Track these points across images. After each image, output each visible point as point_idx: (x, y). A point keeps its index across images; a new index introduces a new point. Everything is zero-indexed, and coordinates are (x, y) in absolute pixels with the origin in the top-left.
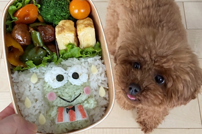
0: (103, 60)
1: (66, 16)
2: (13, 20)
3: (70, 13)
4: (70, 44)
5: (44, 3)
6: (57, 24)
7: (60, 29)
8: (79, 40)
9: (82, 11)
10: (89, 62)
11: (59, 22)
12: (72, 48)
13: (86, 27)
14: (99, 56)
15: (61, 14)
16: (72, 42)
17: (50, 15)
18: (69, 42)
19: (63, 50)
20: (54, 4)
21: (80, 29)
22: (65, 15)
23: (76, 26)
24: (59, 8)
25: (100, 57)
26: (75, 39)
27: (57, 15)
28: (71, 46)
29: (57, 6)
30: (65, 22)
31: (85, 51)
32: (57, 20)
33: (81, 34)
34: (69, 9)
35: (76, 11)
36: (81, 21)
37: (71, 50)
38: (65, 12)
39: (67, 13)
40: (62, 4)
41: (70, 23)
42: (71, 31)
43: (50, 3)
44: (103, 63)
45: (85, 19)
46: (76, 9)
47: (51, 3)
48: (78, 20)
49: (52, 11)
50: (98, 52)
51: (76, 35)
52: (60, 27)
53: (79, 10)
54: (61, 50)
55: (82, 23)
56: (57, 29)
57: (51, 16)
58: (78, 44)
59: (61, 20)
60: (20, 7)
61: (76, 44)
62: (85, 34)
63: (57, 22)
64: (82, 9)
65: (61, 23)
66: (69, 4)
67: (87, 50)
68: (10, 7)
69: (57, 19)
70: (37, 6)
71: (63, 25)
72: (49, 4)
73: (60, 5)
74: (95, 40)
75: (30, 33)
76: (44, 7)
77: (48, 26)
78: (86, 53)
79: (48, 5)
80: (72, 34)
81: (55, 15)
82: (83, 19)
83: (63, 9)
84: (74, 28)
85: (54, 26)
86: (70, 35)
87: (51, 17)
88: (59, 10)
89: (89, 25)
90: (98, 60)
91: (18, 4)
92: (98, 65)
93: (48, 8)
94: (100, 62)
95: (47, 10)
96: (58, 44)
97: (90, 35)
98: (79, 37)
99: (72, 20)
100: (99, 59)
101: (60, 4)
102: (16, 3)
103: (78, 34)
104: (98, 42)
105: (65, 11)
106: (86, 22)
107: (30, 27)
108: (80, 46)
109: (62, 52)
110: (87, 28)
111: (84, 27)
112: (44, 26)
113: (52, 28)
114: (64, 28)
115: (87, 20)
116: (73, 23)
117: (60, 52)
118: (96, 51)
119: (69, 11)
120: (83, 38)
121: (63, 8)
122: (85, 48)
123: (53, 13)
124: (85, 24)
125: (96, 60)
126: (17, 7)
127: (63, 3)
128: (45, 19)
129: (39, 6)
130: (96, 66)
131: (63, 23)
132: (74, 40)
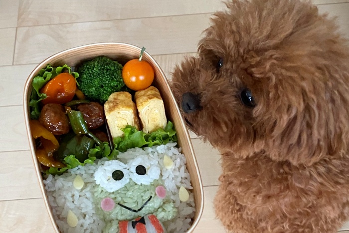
0: (180, 149)
1: (119, 86)
2: (40, 98)
3: (124, 83)
4: (127, 127)
5: (84, 70)
6: (107, 100)
7: (111, 105)
8: (142, 120)
9: (141, 78)
10: (160, 152)
11: (109, 96)
12: (132, 132)
13: (150, 98)
14: (174, 142)
15: (110, 83)
16: (130, 124)
17: (94, 87)
18: (127, 125)
19: (118, 137)
20: (100, 70)
21: (141, 103)
22: (117, 86)
23: (134, 100)
24: (107, 75)
25: (175, 144)
26: (135, 118)
27: (106, 86)
28: (129, 129)
29: (104, 73)
30: (118, 95)
31: (152, 136)
32: (105, 94)
33: (143, 110)
34: (122, 76)
35: (133, 79)
36: (142, 92)
37: (130, 135)
38: (117, 81)
39: (120, 82)
40: (111, 70)
41: (126, 96)
42: (129, 106)
43: (93, 69)
44: (181, 153)
45: (147, 89)
46: (132, 76)
47: (95, 69)
48: (137, 91)
49: (96, 82)
50: (171, 135)
51: (137, 113)
52: (111, 102)
53: (137, 77)
54: (115, 138)
55: (144, 95)
56: (106, 106)
57: (96, 88)
58: (141, 127)
59: (111, 93)
60: (50, 78)
61: (136, 127)
62: (150, 109)
63: (106, 97)
64: (141, 75)
65: (112, 97)
66: (122, 70)
67: (153, 134)
68: (34, 79)
69: (105, 92)
70: (73, 75)
71: (115, 99)
72: (92, 71)
73: (109, 71)
74: (166, 119)
75: (67, 115)
76: (85, 76)
77: (93, 103)
78: (154, 139)
79: (91, 74)
80: (130, 111)
81: (102, 87)
82: (144, 89)
83: (113, 77)
84: (132, 103)
85: (102, 103)
86: (127, 112)
87: (96, 90)
88: (107, 77)
89: (154, 96)
90: (172, 148)
91: (47, 74)
92: (174, 157)
93: (90, 76)
94: (176, 151)
95: (90, 80)
96: (110, 129)
97: (157, 111)
98: (140, 116)
99: (128, 92)
100: (174, 147)
101: (107, 70)
102: (43, 73)
103: (139, 111)
104: (169, 122)
105: (116, 79)
106: (149, 93)
107: (65, 107)
108: (144, 129)
109: (117, 140)
110: (151, 100)
111: (147, 100)
112: (87, 103)
113: (99, 105)
114: (118, 102)
115: (151, 90)
116: (130, 95)
117: (114, 141)
118: (168, 133)
119: (122, 78)
120: (146, 117)
121: (113, 75)
122: (151, 132)
123: (99, 84)
124: (148, 95)
125: (169, 149)
126: (45, 78)
127: (113, 68)
128: (87, 94)
129: (77, 74)
130: (171, 158)
131: (116, 97)
132: (133, 120)
